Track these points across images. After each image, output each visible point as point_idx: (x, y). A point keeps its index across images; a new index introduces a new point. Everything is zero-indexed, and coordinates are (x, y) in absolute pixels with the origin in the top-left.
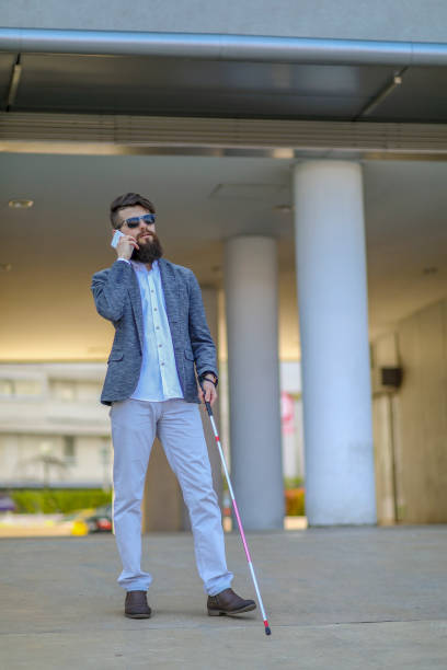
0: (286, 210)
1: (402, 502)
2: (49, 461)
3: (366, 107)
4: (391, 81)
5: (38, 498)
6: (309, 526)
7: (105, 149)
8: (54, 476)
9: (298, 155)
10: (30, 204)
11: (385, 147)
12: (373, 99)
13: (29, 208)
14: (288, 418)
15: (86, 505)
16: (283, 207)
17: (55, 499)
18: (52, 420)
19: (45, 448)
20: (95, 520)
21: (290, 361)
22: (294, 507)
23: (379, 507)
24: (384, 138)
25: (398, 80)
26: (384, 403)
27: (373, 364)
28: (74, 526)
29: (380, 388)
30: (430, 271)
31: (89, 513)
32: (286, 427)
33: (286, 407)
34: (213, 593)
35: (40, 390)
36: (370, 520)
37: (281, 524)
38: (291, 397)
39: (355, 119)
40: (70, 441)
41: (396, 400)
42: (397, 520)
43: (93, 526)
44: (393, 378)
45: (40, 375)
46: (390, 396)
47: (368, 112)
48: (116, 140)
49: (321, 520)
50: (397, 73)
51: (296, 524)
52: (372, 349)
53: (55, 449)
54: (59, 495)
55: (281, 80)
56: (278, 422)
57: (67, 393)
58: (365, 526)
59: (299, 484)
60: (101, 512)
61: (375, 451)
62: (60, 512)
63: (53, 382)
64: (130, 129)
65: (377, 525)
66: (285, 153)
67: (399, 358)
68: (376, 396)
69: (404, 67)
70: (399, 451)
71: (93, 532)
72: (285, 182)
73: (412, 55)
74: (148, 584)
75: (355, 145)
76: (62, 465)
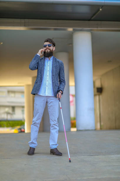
0: (71, 45)
1: (102, 124)
2: (8, 113)
3: (92, 17)
4: (99, 10)
5: (5, 123)
6: (77, 130)
7: (22, 28)
8: (9, 117)
9: (74, 30)
10: (2, 43)
11: (97, 28)
12: (94, 14)
13: (2, 44)
14: (72, 101)
15: (18, 125)
16: (70, 44)
17: (10, 124)
18: (8, 102)
19: (7, 110)
20: (20, 129)
21: (72, 86)
22: (73, 125)
23: (96, 125)
24: (97, 25)
25: (101, 10)
26: (97, 97)
27: (94, 86)
28: (15, 131)
29: (96, 93)
30: (109, 62)
31: (19, 127)
32: (71, 104)
33: (71, 98)
34: (52, 148)
35: (5, 94)
36: (93, 128)
37: (70, 130)
38: (73, 96)
39: (89, 20)
40: (13, 108)
41: (101, 96)
42: (101, 129)
43: (20, 131)
44: (100, 90)
45: (5, 90)
46: (99, 95)
47: (93, 18)
48: (25, 26)
49: (80, 128)
50: (101, 7)
51: (74, 130)
52: (94, 83)
53: (10, 110)
54: (10, 122)
55: (69, 9)
56: (69, 102)
57: (12, 95)
58: (92, 130)
59: (75, 119)
60: (22, 127)
61: (95, 110)
62: (11, 127)
63: (9, 92)
64: (29, 23)
65: (95, 130)
66: (70, 29)
67: (101, 85)
68: (95, 95)
69: (103, 6)
70: (101, 110)
71: (19, 132)
72: (70, 37)
73: (104, 3)
74: (35, 146)
75: (89, 27)
76: (11, 114)
